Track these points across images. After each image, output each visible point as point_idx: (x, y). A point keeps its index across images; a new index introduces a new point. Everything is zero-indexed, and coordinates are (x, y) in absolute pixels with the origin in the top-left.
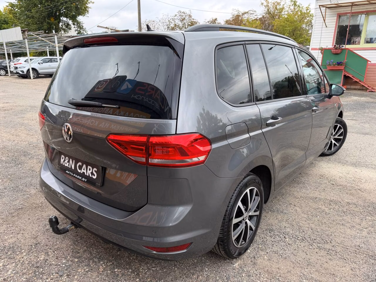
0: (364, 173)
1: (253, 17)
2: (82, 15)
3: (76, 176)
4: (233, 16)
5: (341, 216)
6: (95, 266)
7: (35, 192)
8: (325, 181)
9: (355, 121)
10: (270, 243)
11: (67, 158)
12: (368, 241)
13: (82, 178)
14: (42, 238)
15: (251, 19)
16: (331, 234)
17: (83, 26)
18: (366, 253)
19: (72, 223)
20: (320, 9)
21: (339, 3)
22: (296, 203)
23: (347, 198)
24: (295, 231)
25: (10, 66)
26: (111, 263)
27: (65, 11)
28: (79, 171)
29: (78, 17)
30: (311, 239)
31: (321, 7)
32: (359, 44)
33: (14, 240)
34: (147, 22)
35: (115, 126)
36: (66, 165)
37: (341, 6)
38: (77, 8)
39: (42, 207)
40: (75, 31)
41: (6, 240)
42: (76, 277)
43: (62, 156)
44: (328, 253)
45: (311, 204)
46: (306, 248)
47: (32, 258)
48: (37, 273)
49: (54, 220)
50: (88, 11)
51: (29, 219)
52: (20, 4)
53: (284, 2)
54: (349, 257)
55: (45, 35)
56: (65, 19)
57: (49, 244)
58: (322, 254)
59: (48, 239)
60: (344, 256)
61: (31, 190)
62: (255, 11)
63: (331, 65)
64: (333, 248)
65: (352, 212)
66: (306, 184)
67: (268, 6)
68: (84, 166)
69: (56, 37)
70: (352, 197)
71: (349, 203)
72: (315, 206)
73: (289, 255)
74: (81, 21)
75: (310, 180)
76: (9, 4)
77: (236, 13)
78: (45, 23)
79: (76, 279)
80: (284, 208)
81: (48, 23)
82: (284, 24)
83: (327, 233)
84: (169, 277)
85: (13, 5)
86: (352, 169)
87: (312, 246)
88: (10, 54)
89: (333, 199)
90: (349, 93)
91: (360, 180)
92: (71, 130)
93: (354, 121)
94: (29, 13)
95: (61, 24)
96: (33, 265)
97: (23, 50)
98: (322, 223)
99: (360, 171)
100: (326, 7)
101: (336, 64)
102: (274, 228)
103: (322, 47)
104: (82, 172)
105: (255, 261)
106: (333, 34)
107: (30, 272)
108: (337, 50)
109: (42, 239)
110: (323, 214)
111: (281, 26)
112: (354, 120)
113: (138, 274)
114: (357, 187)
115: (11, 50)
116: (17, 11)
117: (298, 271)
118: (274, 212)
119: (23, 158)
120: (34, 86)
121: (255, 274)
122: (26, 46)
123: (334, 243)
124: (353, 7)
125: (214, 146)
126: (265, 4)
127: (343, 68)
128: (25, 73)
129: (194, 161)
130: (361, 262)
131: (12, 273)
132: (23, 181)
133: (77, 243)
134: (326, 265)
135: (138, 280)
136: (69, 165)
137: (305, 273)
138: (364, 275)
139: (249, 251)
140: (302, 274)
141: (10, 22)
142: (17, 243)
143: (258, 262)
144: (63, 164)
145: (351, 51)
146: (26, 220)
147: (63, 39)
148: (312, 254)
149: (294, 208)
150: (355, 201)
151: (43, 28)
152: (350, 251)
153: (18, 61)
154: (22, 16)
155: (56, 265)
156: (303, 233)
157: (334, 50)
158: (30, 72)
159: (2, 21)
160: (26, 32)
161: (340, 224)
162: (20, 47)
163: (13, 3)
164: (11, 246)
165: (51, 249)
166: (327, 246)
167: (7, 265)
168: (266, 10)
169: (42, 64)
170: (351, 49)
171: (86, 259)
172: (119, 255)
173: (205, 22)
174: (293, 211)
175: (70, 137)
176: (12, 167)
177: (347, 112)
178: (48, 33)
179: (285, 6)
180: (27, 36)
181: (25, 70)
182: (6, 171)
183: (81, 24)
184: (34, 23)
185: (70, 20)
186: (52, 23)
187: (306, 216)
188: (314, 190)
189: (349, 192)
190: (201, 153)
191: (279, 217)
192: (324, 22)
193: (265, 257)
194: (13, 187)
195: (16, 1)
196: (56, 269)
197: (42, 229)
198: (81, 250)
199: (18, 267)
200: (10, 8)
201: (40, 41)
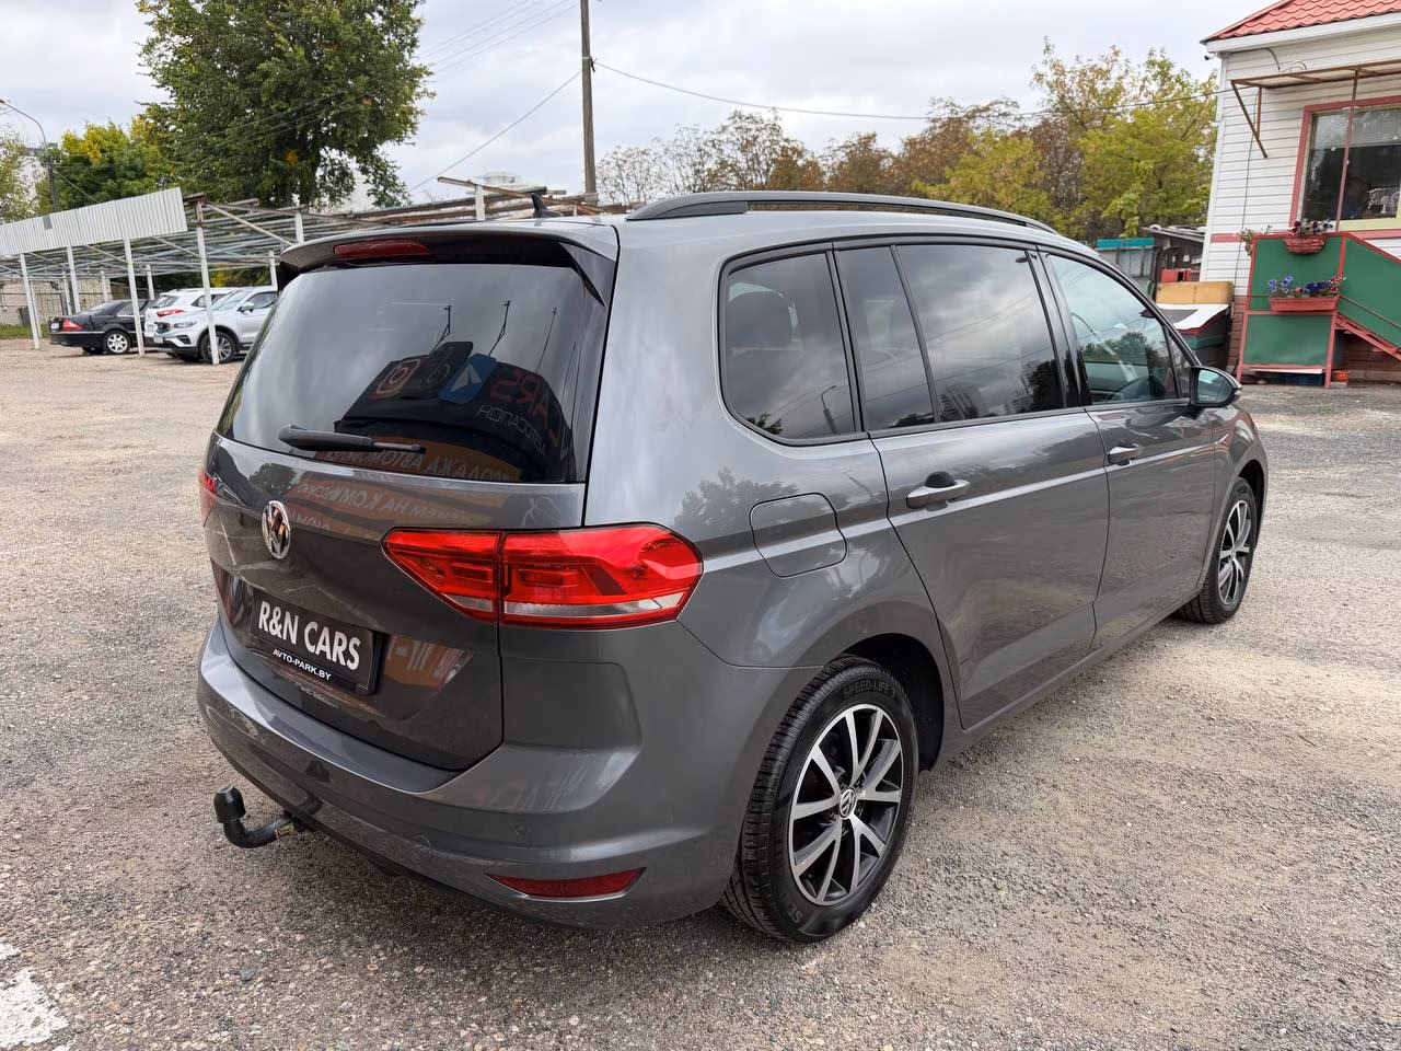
0: (1338, 682)
1: (1008, 127)
2: (391, 138)
3: (302, 665)
4: (932, 124)
5: (1211, 823)
6: (354, 956)
7: (191, 733)
8: (1184, 709)
9: (1354, 500)
10: (940, 902)
11: (277, 609)
12: (1285, 905)
13: (317, 671)
14: (200, 871)
15: (1003, 131)
16: (1161, 878)
17: (394, 178)
18: (1268, 941)
19: (287, 815)
20: (1237, 94)
21: (1310, 68)
22: (1060, 779)
23: (1249, 765)
24: (1037, 868)
25: (143, 324)
26: (406, 949)
27: (335, 125)
28: (311, 649)
29: (378, 146)
30: (1087, 895)
31: (1238, 86)
32: (1394, 216)
33: (115, 874)
34: (620, 156)
35: (426, 508)
36: (273, 633)
37: (1318, 81)
38: (376, 116)
39: (210, 780)
40: (369, 195)
41: (88, 875)
42: (292, 986)
43: (265, 605)
44: (1133, 940)
45: (1112, 782)
46: (1061, 921)
47: (165, 928)
48: (175, 972)
49: (230, 799)
50: (412, 125)
51: (165, 815)
52: (184, 110)
53: (1124, 68)
54: (1203, 953)
55: (264, 212)
56: (334, 153)
57: (219, 888)
58: (1111, 941)
59: (217, 874)
60: (1189, 950)
61: (179, 726)
62: (1015, 104)
63: (1285, 296)
64: (1157, 923)
65: (1254, 810)
66: (1111, 718)
67: (1060, 84)
68: (325, 633)
69: (299, 219)
70: (1267, 762)
71: (1251, 782)
72: (1125, 787)
73: (997, 940)
74: (388, 160)
75: (1130, 705)
76: (149, 110)
77: (945, 114)
78: (267, 170)
79: (292, 992)
80: (1015, 793)
81: (277, 170)
82: (1121, 147)
83: (1147, 876)
84: (583, 994)
85: (163, 111)
86: (1294, 668)
87: (1082, 914)
88: (146, 277)
89: (1198, 768)
90: (1357, 397)
91: (1314, 704)
92: (286, 520)
93: (1351, 499)
94: (215, 139)
95: (319, 172)
96: (164, 949)
97: (190, 264)
98: (1137, 843)
99: (1323, 674)
100: (1261, 86)
101: (1306, 292)
102: (965, 856)
103: (1250, 232)
104: (318, 653)
105: (876, 956)
106: (1292, 180)
107: (154, 968)
108: (1305, 241)
109: (201, 875)
110: (1151, 815)
111: (1110, 153)
112: (1353, 496)
113: (486, 984)
114: (1295, 728)
115: (148, 267)
116: (174, 131)
117: (1015, 991)
118: (976, 804)
119: (163, 627)
120: (221, 388)
121: (867, 993)
122: (197, 251)
123: (1162, 908)
124: (1360, 81)
125: (711, 565)
126: (1050, 77)
127: (1332, 306)
128: (194, 344)
129: (644, 610)
130: (1242, 968)
131: (100, 969)
132: (156, 700)
133: (306, 888)
134: (1116, 976)
135: (483, 999)
136: (282, 631)
137: (1038, 997)
138: (1242, 1007)
139: (862, 924)
140: (1025, 1000)
141: (152, 170)
142: (122, 885)
143: (887, 958)
144: (266, 629)
145: (1362, 243)
146: (156, 818)
147: (323, 223)
148: (1076, 941)
149: (1048, 794)
150: (1276, 774)
151: (258, 187)
152: (1212, 935)
153: (170, 305)
154: (189, 147)
155: (236, 950)
156: (1064, 875)
157: (1296, 242)
158: (208, 341)
159: (122, 167)
160: (200, 205)
161: (1201, 848)
162: (180, 256)
163: (162, 106)
164: (104, 891)
165: (223, 904)
166: (1138, 918)
167: (86, 946)
168: (1055, 98)
169: (251, 310)
170: (1360, 236)
171: (330, 935)
172: (435, 927)
173: (829, 148)
174: (1042, 805)
175: (284, 542)
176: (124, 654)
177: (1332, 466)
178: (274, 206)
179: (1126, 83)
180: (201, 217)
181: (194, 335)
182: (107, 668)
183: (389, 171)
184: (231, 172)
185: (350, 156)
186: (291, 169)
187: (1085, 821)
188: (1133, 737)
189: (1262, 745)
190: (666, 586)
191: (992, 822)
192: (1254, 139)
193: (915, 946)
194: (122, 718)
195: (172, 100)
196: (234, 962)
197: (205, 845)
198: (318, 908)
199: (119, 952)
200: (152, 121)
201: (246, 232)
